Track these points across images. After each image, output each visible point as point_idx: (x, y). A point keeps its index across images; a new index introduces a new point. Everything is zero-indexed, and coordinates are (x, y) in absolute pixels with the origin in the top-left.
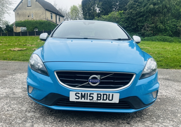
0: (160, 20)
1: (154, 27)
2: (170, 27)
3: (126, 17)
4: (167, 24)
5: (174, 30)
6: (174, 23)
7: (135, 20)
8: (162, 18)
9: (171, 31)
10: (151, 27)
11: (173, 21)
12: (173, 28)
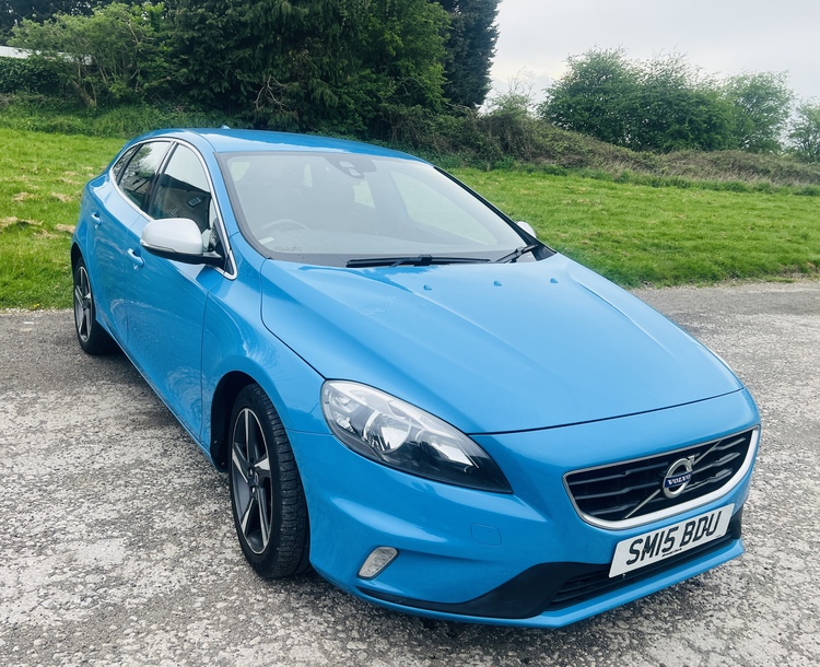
0: (321, 68)
1: (302, 94)
2: (356, 100)
3: (183, 40)
4: (344, 84)
5: (369, 111)
6: (369, 86)
7: (222, 55)
8: (326, 60)
9: (360, 115)
10: (290, 95)
11: (364, 77)
12: (366, 103)
